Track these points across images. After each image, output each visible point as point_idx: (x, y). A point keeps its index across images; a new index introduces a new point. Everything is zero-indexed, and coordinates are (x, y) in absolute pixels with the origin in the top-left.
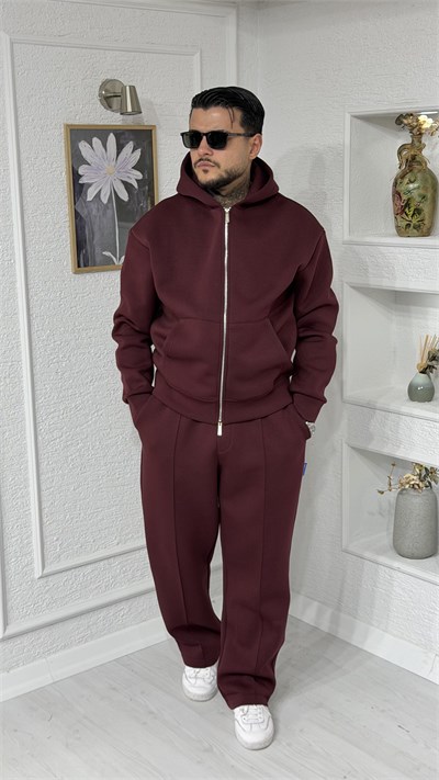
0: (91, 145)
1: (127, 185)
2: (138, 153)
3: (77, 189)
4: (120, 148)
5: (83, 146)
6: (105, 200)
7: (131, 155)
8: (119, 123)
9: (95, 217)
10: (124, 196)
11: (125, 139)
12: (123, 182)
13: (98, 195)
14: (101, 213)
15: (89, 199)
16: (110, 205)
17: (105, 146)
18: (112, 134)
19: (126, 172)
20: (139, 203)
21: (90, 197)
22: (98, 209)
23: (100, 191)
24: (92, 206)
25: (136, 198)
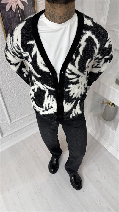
1: (23, 3)
6: (14, 11)
9: (11, 18)
10: (22, 7)
12: (21, 1)
13: (11, 8)
15: (7, 10)
16: (17, 12)
20: (29, 10)
21: (8, 9)
22: (12, 14)
23: (11, 6)
24: (9, 13)
25: (27, 8)
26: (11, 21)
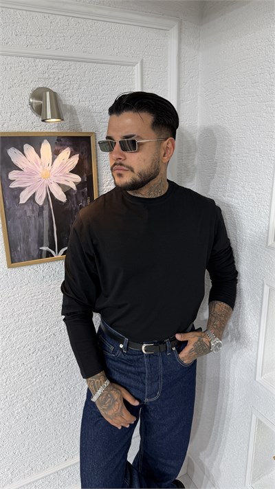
0: (22, 151)
1: (65, 188)
2: (76, 159)
3: (8, 193)
4: (56, 153)
5: (13, 153)
6: (40, 201)
7: (68, 159)
8: (54, 131)
9: (30, 217)
10: (61, 196)
11: (61, 145)
12: (59, 185)
14: (36, 213)
15: (22, 202)
16: (46, 207)
17: (38, 153)
18: (46, 141)
19: (63, 176)
20: (78, 203)
21: (24, 200)
22: (33, 211)
23: (34, 194)
24: (26, 207)
25: (74, 199)
26: (29, 225)
